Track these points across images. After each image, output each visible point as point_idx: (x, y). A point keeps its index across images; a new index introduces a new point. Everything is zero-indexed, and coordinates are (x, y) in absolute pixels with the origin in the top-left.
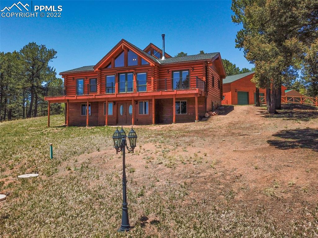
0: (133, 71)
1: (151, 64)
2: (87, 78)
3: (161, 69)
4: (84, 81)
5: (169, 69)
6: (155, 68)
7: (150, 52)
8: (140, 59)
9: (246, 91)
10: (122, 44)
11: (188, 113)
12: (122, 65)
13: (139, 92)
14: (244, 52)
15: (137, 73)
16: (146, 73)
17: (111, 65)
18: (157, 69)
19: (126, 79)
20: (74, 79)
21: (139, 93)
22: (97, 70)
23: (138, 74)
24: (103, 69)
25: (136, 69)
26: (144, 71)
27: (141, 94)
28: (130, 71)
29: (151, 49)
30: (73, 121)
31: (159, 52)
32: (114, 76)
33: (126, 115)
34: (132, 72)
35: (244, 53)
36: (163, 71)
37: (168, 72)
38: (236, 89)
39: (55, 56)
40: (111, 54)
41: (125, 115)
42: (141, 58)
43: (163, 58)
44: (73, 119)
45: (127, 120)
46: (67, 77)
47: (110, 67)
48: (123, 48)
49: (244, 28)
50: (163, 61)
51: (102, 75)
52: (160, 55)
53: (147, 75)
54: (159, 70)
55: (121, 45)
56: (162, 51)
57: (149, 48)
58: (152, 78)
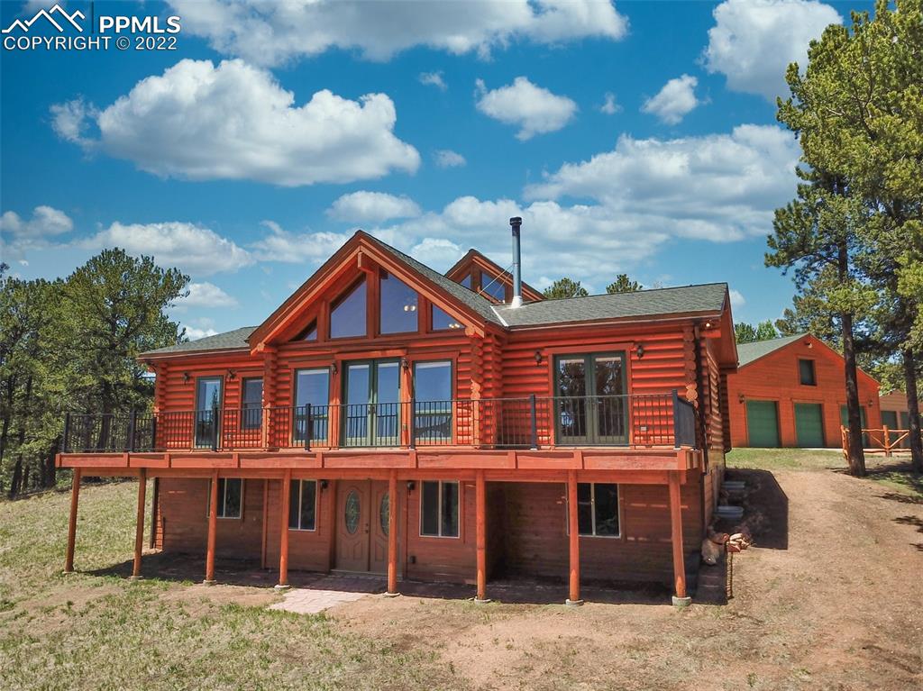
0: (399, 353)
1: (472, 330)
2: (233, 377)
3: (512, 347)
4: (222, 384)
5: (542, 349)
6: (485, 344)
7: (468, 280)
8: (427, 308)
9: (770, 399)
10: (358, 249)
11: (625, 536)
12: (360, 330)
13: (420, 449)
14: (794, 280)
15: (414, 363)
16: (449, 364)
17: (315, 331)
18: (496, 345)
19: (373, 386)
20: (189, 378)
21: (417, 454)
22: (260, 347)
23: (420, 366)
24: (285, 344)
25: (412, 349)
26: (443, 356)
27: (428, 458)
28: (390, 353)
29: (473, 269)
30: (178, 538)
31: (499, 281)
32: (327, 371)
33: (368, 532)
34: (398, 359)
35: (794, 285)
36: (520, 355)
37: (538, 358)
38: (743, 393)
39: (182, 291)
40: (316, 286)
41: (367, 535)
42: (432, 304)
43: (516, 302)
44: (179, 531)
45: (373, 557)
46: (164, 369)
47: (313, 336)
48: (359, 266)
49: (801, 197)
50: (517, 312)
51: (279, 367)
52: (503, 292)
53: (455, 372)
54: (504, 352)
55: (354, 253)
56: (512, 277)
57: (466, 269)
58: (475, 387)
